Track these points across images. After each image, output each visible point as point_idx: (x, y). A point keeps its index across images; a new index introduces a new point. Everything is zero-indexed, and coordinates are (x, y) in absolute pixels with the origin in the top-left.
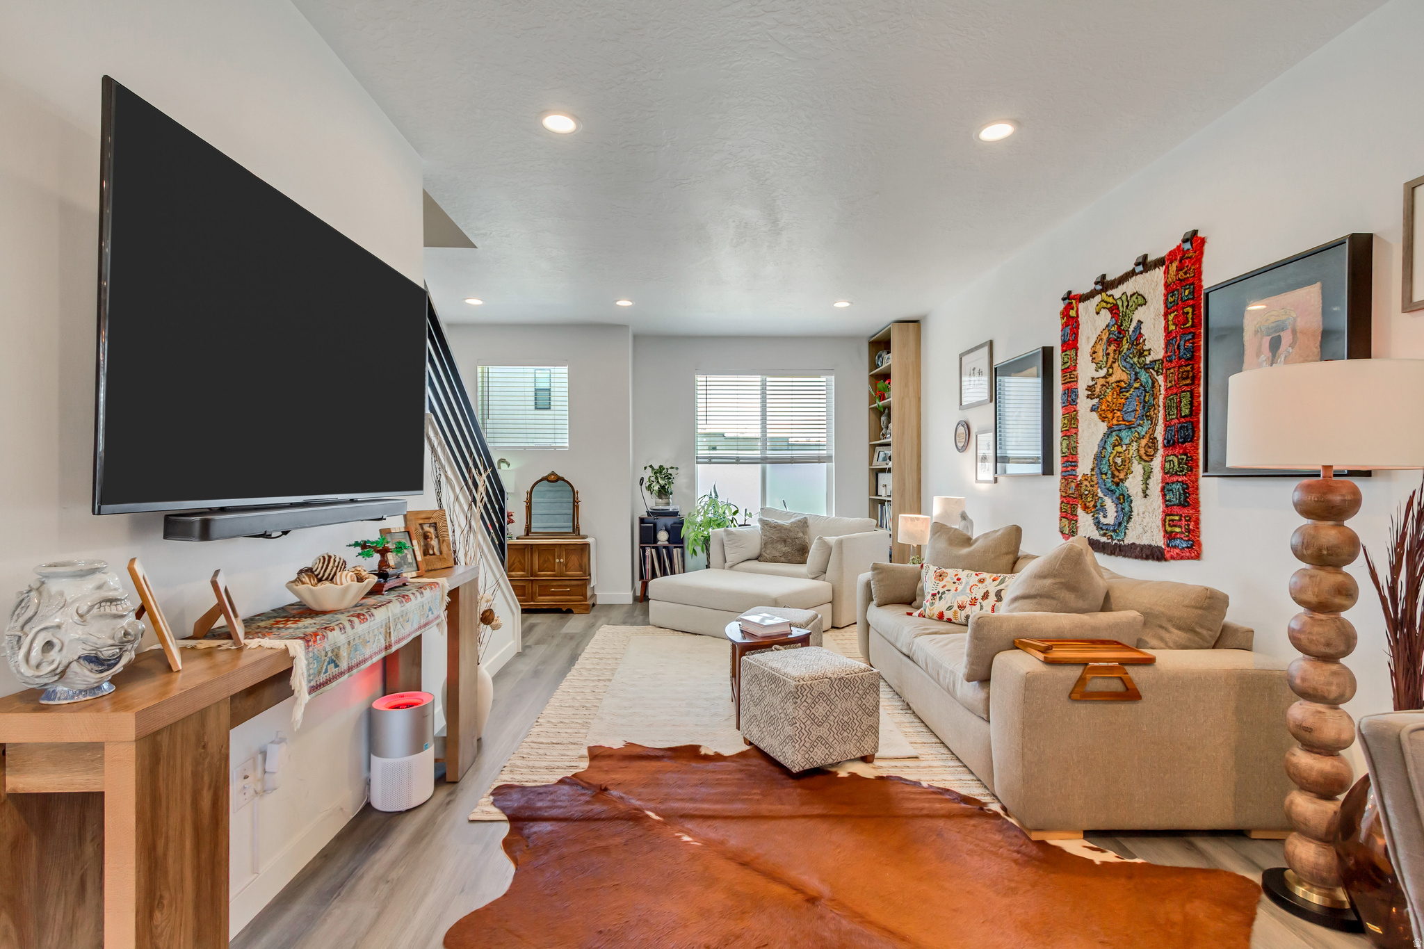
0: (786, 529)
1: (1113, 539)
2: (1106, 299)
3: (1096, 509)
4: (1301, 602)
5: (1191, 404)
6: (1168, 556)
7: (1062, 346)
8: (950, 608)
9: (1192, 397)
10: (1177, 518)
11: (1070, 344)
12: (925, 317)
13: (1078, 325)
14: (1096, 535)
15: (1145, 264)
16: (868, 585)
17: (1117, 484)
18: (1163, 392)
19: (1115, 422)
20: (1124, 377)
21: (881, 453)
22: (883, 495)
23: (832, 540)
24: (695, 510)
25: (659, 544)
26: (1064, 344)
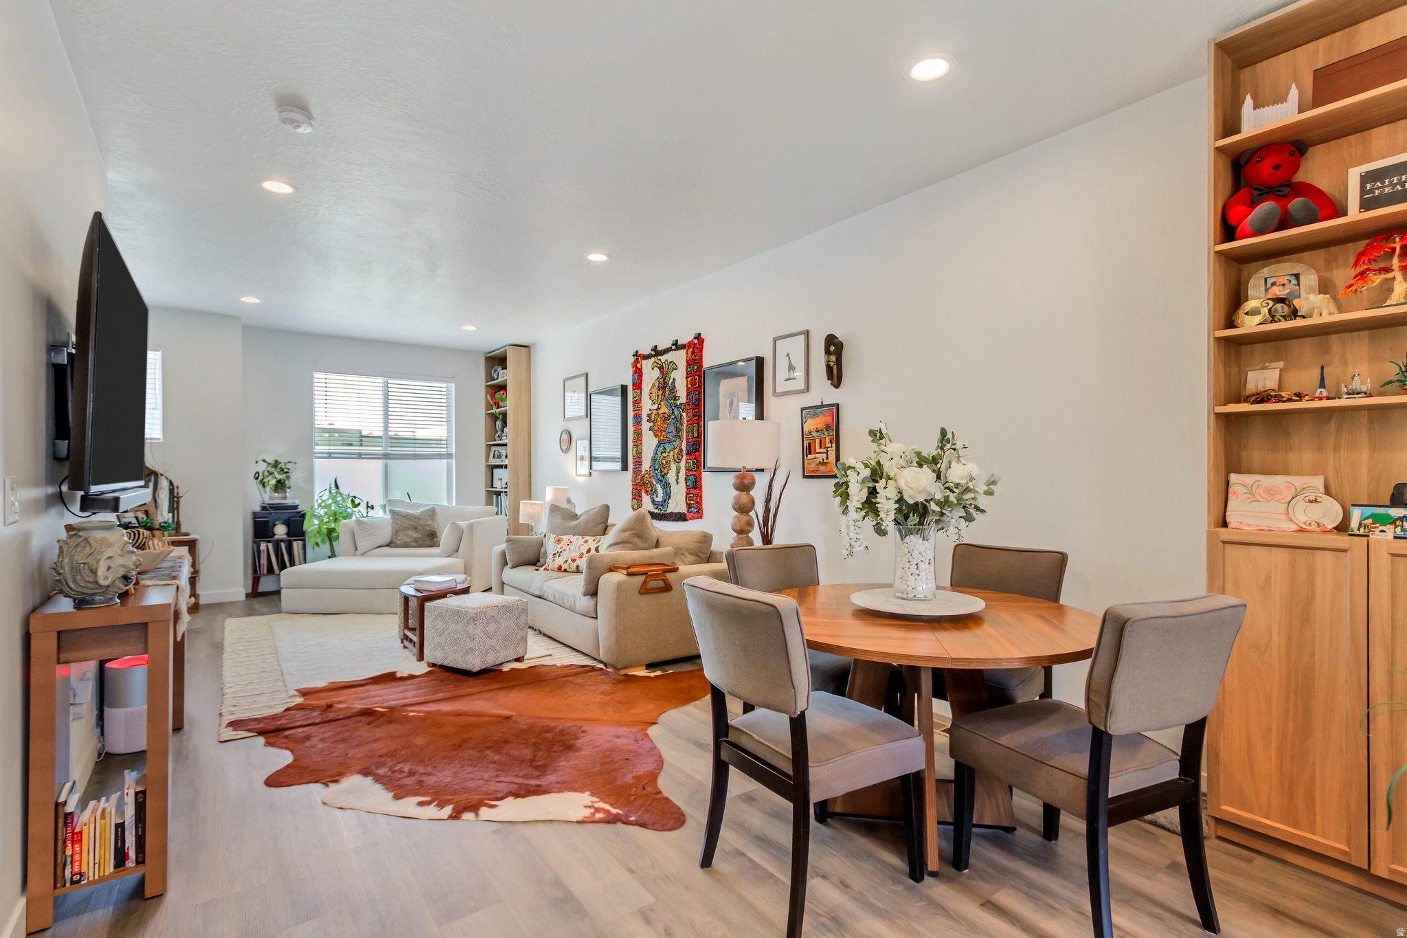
0: (416, 518)
1: (661, 511)
2: (657, 361)
3: (653, 492)
4: (735, 531)
5: (698, 431)
6: (688, 518)
7: (633, 386)
8: (566, 562)
9: (698, 427)
10: (692, 495)
11: (638, 386)
12: (534, 344)
13: (642, 374)
14: (652, 509)
15: (677, 346)
16: (503, 554)
17: (663, 476)
18: (685, 422)
19: (662, 438)
20: (667, 411)
21: (497, 452)
22: (499, 486)
23: (463, 524)
24: (316, 504)
25: (276, 537)
26: (634, 385)
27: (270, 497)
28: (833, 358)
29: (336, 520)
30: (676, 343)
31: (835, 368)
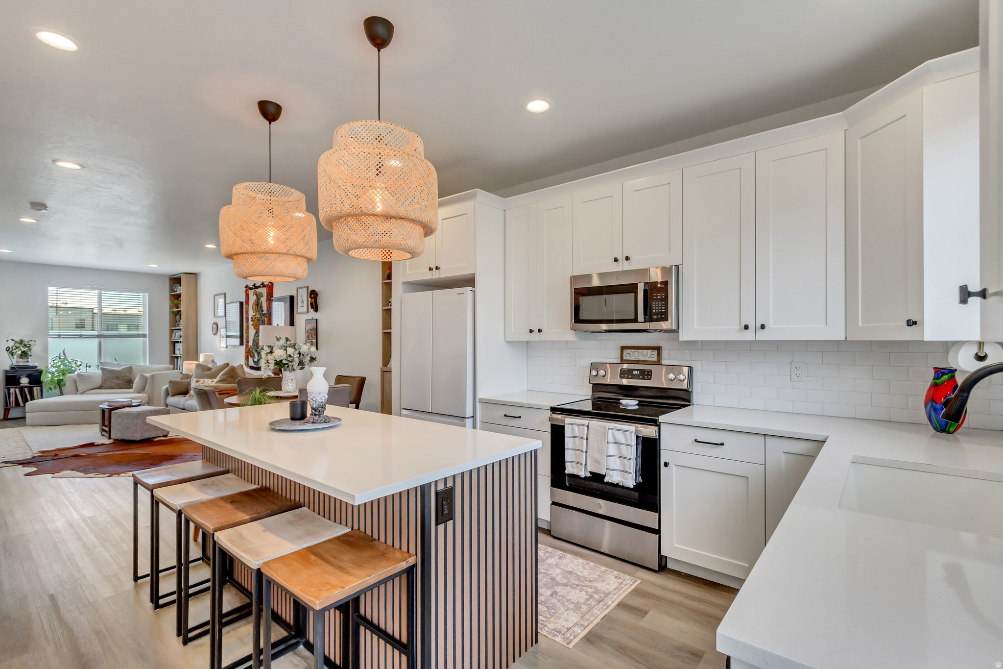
0: (118, 372)
1: (257, 365)
2: (255, 291)
12: (199, 273)
16: (167, 389)
17: (258, 349)
19: (257, 330)
20: (259, 316)
21: (177, 334)
22: (178, 353)
23: (148, 375)
24: (50, 365)
25: (21, 385)
26: (246, 302)
27: (16, 361)
28: (313, 300)
29: (64, 374)
30: (263, 284)
31: (314, 304)
